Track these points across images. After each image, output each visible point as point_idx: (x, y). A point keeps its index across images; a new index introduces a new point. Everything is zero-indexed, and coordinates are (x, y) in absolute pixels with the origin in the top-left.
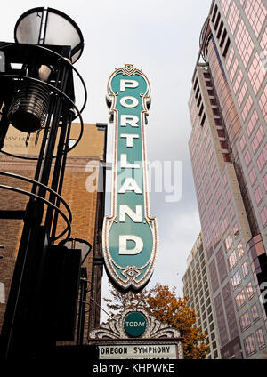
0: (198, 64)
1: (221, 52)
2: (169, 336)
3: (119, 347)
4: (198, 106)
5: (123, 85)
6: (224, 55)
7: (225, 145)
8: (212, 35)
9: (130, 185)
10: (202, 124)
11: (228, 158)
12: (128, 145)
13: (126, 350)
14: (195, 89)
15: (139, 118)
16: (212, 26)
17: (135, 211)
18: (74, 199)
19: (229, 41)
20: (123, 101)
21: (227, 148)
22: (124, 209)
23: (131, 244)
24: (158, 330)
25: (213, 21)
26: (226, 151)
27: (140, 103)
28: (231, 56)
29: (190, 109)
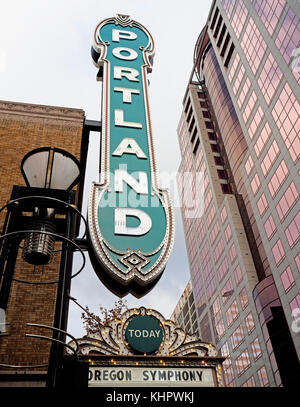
0: (191, 82)
1: (221, 62)
2: (201, 354)
3: (117, 370)
4: (190, 130)
5: (116, 35)
6: (226, 65)
7: (222, 174)
8: (211, 45)
9: (129, 146)
10: (195, 152)
11: (227, 189)
12: (125, 100)
13: (129, 376)
14: (186, 111)
15: (140, 72)
16: (211, 34)
19: (233, 46)
21: (227, 178)
24: (183, 345)
25: (212, 28)
26: (224, 182)
27: (140, 56)
28: (235, 64)
29: (180, 137)
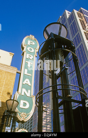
9: (27, 81)
15: (33, 57)
17: (28, 92)
18: (5, 82)
20: (28, 48)
22: (24, 90)
23: (25, 104)
